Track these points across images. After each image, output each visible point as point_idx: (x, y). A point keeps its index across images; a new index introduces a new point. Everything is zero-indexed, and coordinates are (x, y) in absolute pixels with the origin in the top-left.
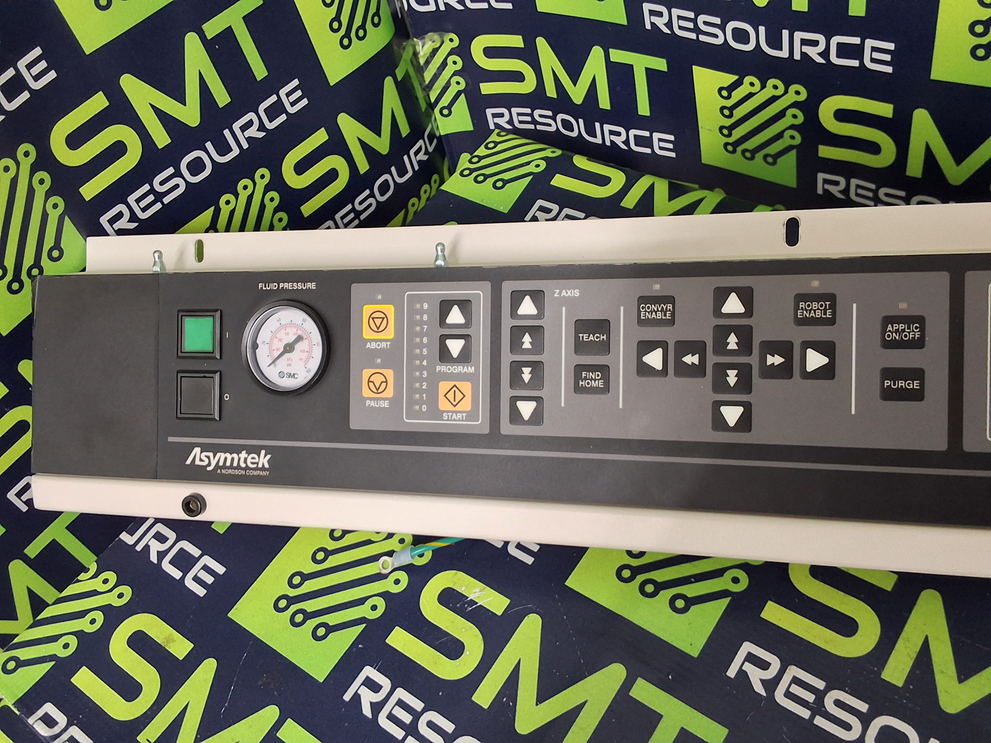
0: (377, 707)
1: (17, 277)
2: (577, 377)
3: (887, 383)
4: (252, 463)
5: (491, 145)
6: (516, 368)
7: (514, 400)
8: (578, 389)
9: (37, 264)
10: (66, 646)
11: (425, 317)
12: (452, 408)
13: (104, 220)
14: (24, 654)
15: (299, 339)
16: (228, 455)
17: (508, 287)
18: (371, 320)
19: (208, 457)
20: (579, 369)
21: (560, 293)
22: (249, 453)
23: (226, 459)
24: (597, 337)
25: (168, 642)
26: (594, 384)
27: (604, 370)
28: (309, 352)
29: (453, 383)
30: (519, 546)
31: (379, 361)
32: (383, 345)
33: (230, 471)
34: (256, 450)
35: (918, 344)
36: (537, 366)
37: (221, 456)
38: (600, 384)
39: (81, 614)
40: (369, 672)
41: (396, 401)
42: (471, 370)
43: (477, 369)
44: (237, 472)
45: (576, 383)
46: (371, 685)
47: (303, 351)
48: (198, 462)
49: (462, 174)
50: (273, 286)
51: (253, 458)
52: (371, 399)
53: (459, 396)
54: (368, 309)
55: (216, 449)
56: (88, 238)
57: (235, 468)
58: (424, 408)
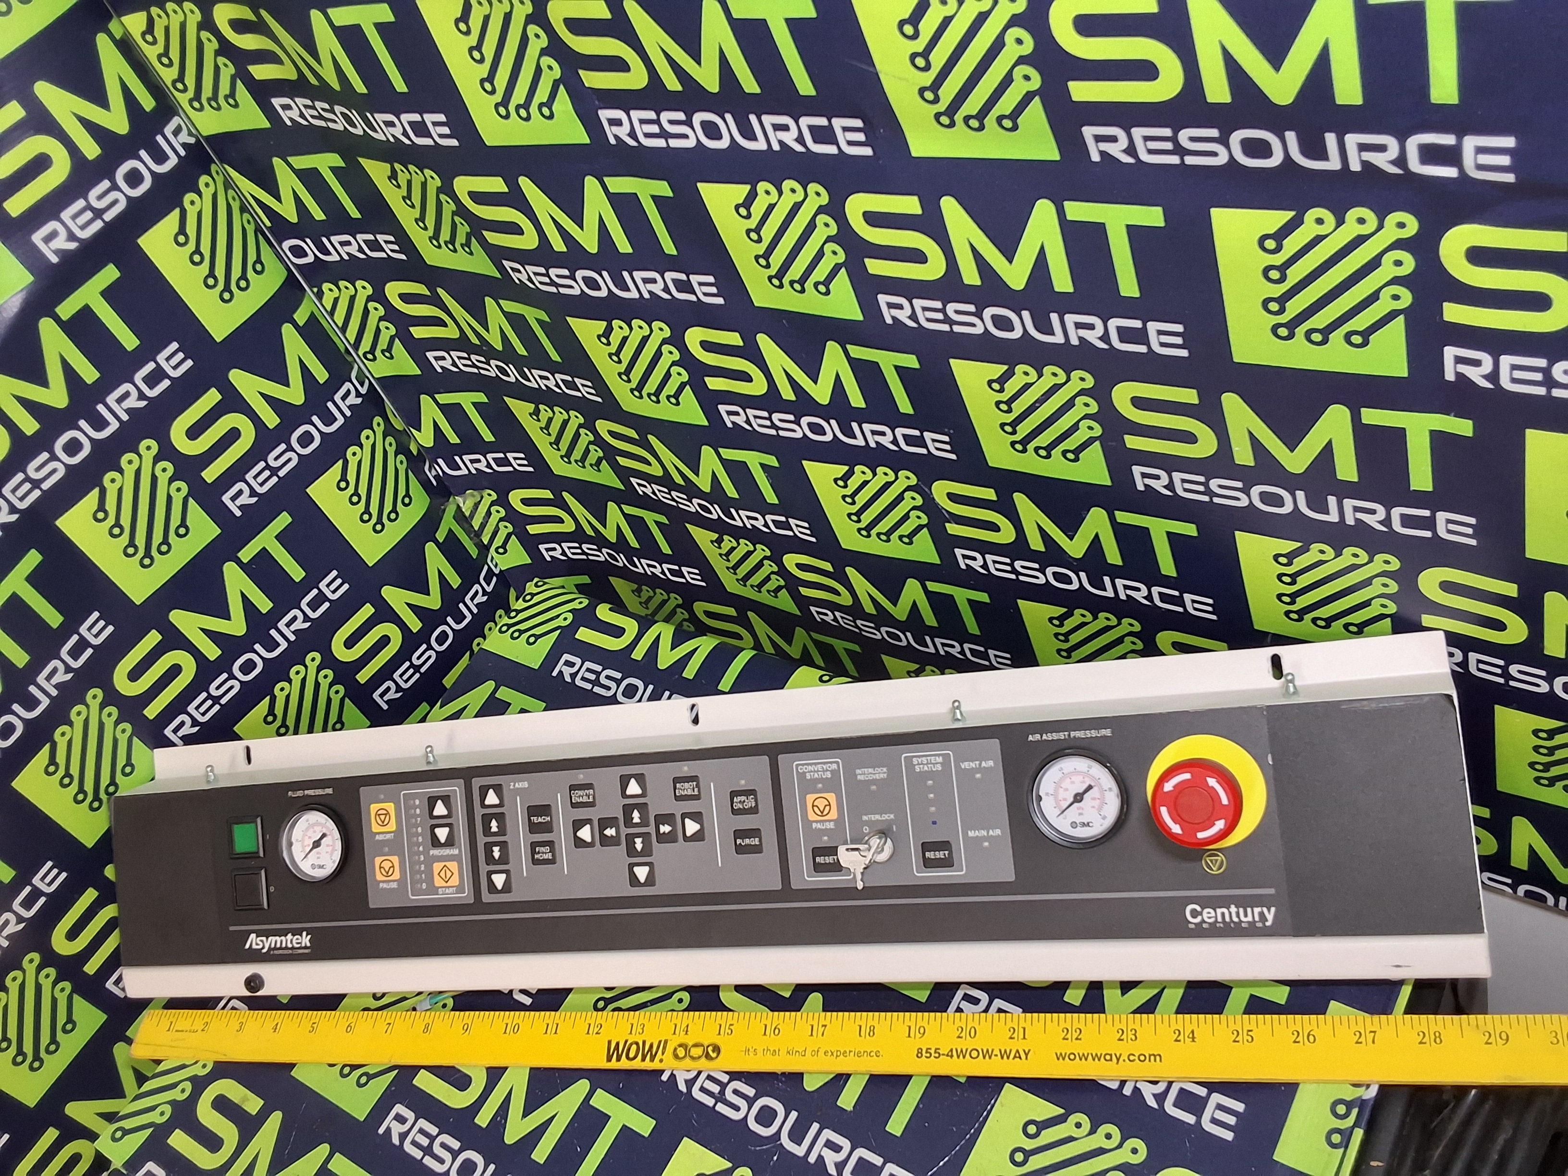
0: (403, 1136)
1: (96, 798)
2: (533, 852)
3: (739, 841)
4: (298, 943)
5: (528, 597)
6: (489, 847)
7: (490, 874)
8: (535, 862)
9: (113, 782)
10: (162, 1114)
11: (418, 811)
12: (445, 884)
13: (168, 732)
14: (128, 1124)
15: (324, 836)
16: (277, 938)
17: (477, 783)
18: (377, 817)
19: (262, 941)
20: (534, 845)
21: (514, 785)
22: (293, 935)
23: (276, 942)
24: (544, 819)
25: (244, 1101)
26: (546, 857)
27: (550, 844)
28: (333, 846)
29: (444, 864)
30: (524, 992)
31: (387, 849)
32: (388, 836)
33: (280, 952)
34: (297, 932)
35: (754, 810)
36: (503, 845)
37: (272, 939)
38: (549, 856)
39: (173, 1086)
40: (399, 1109)
41: (402, 881)
42: (456, 852)
43: (460, 851)
44: (285, 952)
45: (533, 856)
46: (400, 1119)
47: (328, 846)
48: (254, 946)
49: (500, 632)
50: (300, 793)
51: (297, 939)
52: (383, 882)
53: (449, 874)
54: (374, 807)
55: (267, 934)
56: (155, 750)
57: (283, 949)
58: (424, 886)
